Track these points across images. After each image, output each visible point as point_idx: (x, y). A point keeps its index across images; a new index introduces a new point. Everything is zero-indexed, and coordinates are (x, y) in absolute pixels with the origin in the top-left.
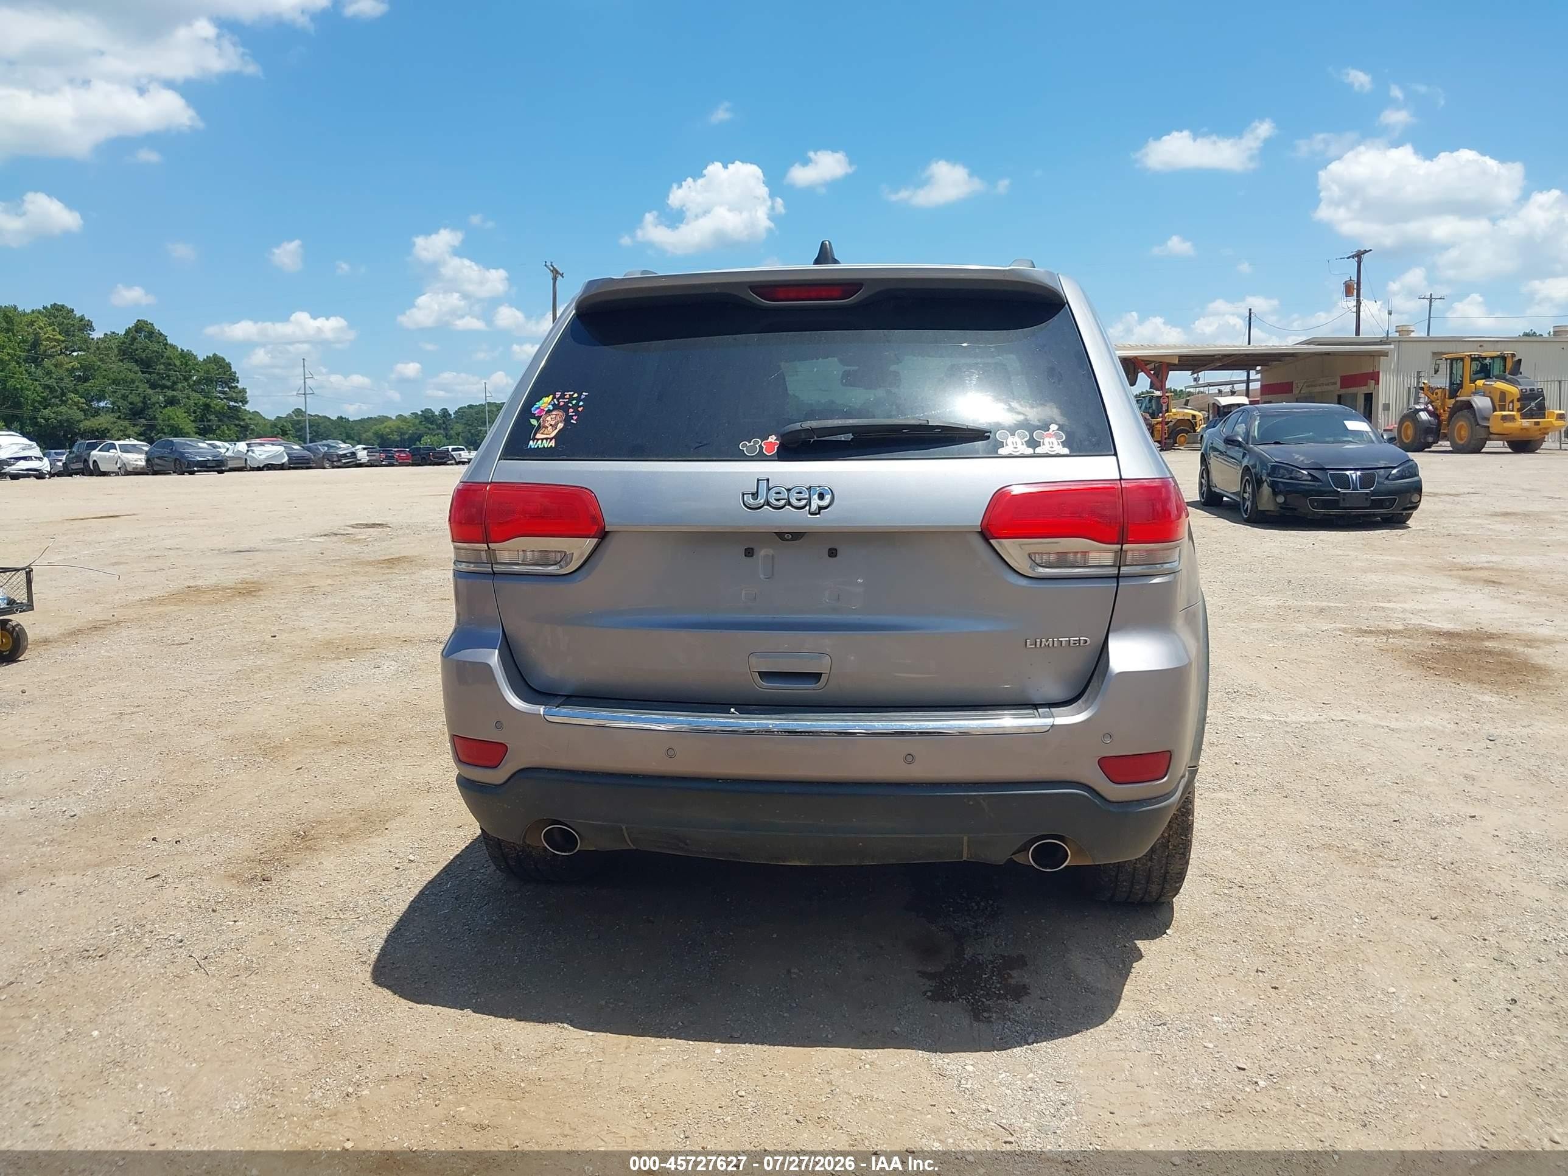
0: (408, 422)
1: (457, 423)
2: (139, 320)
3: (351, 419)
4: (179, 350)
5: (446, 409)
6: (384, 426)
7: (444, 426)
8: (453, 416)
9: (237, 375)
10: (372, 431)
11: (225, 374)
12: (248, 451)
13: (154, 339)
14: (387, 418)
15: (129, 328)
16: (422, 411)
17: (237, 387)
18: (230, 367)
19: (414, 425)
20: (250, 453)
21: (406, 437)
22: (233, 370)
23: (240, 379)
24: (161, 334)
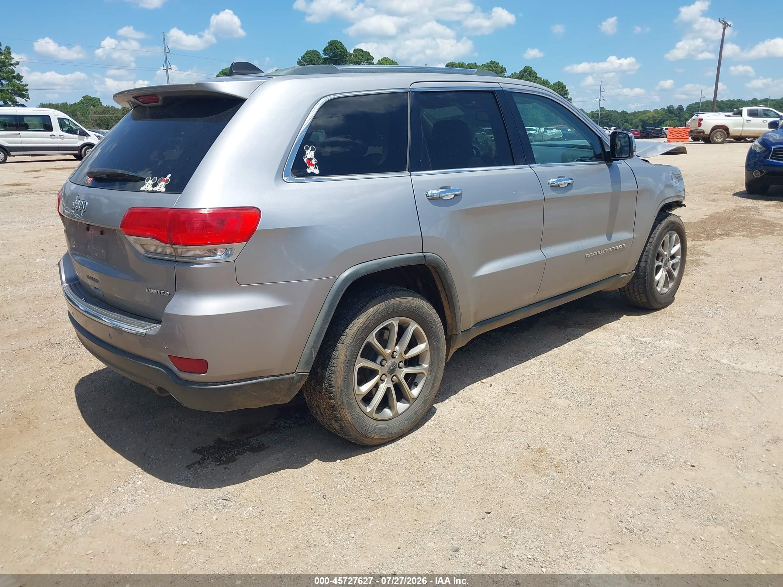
0: (659, 113)
1: (687, 113)
2: (525, 66)
3: (629, 112)
4: (542, 80)
5: (681, 105)
6: (645, 115)
7: (679, 115)
8: (685, 110)
9: (568, 91)
10: (639, 118)
11: (562, 91)
12: (544, 132)
13: (531, 75)
14: (648, 111)
15: (521, 71)
16: (667, 107)
17: (567, 97)
18: (565, 87)
19: (662, 115)
20: (545, 133)
21: (657, 121)
22: (566, 89)
23: (569, 93)
24: (535, 72)
